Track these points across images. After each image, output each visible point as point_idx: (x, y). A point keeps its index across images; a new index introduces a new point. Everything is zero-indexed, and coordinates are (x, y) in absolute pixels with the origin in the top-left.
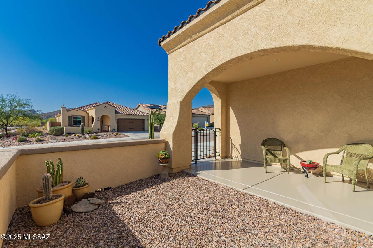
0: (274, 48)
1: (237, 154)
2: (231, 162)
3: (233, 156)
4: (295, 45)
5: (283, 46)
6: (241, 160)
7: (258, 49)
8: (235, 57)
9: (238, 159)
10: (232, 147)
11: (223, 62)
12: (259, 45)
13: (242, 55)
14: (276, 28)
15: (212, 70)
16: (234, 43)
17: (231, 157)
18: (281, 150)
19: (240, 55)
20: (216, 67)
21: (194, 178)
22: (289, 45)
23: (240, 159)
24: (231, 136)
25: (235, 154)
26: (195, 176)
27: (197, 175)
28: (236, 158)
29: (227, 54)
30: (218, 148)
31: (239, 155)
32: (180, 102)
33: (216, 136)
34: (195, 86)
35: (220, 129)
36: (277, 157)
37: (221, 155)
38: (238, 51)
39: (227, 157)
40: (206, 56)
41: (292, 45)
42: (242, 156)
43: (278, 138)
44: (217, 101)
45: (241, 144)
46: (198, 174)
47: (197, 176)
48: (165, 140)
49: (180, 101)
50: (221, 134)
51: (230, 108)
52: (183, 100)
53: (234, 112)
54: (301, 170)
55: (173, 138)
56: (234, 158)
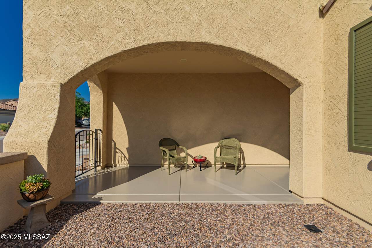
0: (217, 45)
1: (123, 159)
2: (115, 172)
3: (117, 163)
4: (237, 49)
5: (227, 46)
6: (129, 165)
7: (201, 41)
8: (171, 41)
9: (124, 165)
10: (115, 152)
11: (153, 43)
12: (202, 36)
13: (182, 41)
14: (220, 26)
15: (133, 47)
16: (171, 23)
17: (114, 165)
18: (175, 149)
19: (179, 40)
20: (142, 45)
21: (99, 208)
22: (232, 47)
23: (127, 165)
24: (114, 138)
25: (120, 160)
26: (98, 204)
27: (101, 201)
28: (121, 165)
29: (160, 34)
30: (98, 156)
31: (126, 160)
32: (61, 86)
33: (96, 139)
34: (96, 64)
35: (100, 130)
36: (175, 157)
37: (101, 165)
38: (176, 34)
39: (109, 165)
40: (123, 25)
41: (235, 48)
42: (129, 161)
43: (170, 138)
44: (96, 93)
45: (128, 148)
46: (100, 199)
47: (101, 203)
48: (27, 153)
49: (61, 84)
50: (102, 136)
51: (114, 103)
52: (67, 82)
53: (119, 109)
54: (190, 165)
55: (48, 148)
56: (118, 165)
